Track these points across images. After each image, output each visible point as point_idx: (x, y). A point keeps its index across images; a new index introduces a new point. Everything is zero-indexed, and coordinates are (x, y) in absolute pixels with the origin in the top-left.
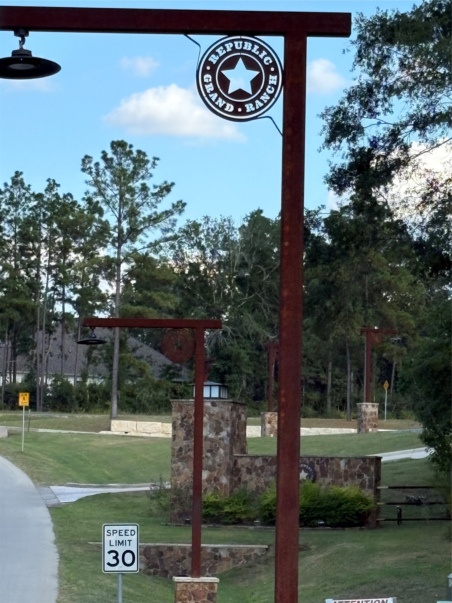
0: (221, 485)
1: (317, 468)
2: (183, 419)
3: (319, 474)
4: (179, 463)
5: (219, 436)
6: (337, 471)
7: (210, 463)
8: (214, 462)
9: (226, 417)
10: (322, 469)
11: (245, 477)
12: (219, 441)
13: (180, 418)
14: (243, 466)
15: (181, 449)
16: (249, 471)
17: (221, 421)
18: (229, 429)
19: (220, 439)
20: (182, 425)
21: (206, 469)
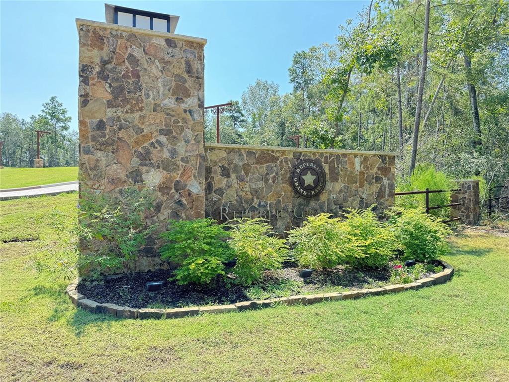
0: (189, 195)
1: (326, 168)
2: (104, 63)
4: (99, 154)
5: (183, 106)
6: (351, 172)
7: (166, 155)
8: (174, 153)
9: (195, 70)
10: (332, 169)
11: (219, 181)
12: (184, 115)
13: (97, 60)
14: (215, 163)
15: (101, 125)
16: (226, 173)
17: (186, 76)
19: (185, 111)
20: (103, 76)
21: (158, 167)
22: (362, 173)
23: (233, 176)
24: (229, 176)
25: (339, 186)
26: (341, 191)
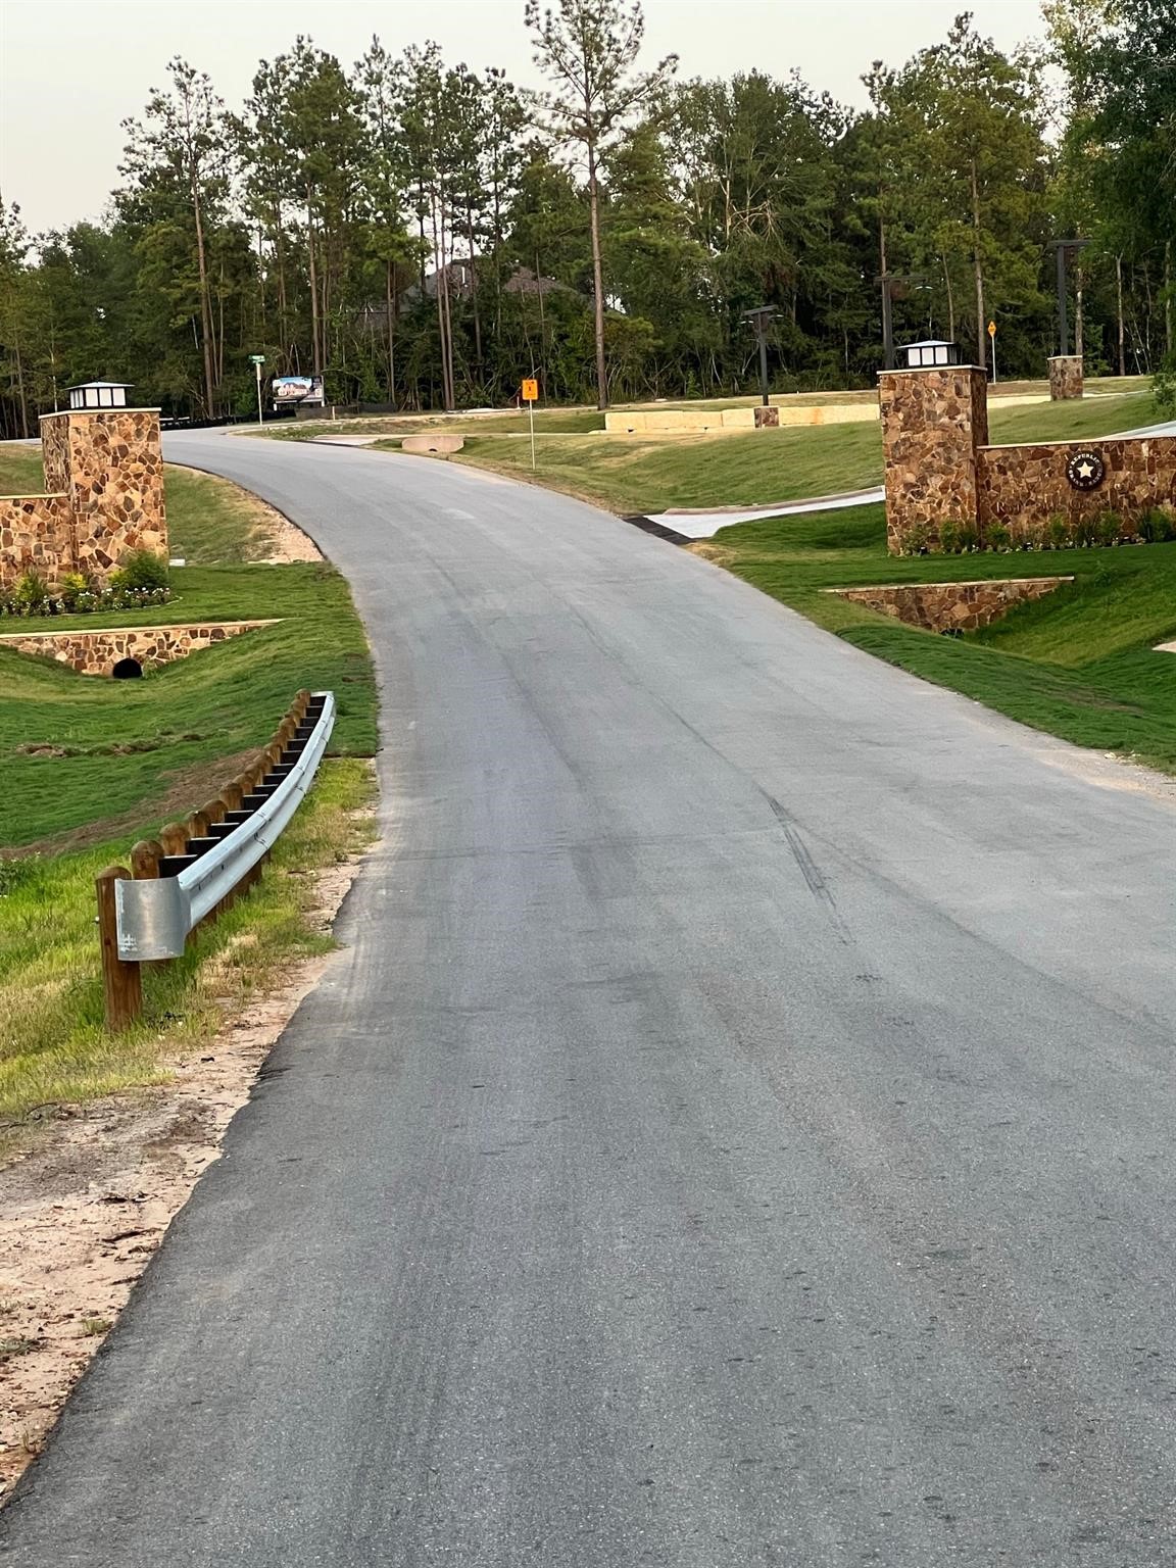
0: (962, 494)
1: (1107, 457)
2: (897, 400)
3: (1110, 467)
5: (954, 421)
6: (1138, 459)
7: (943, 462)
8: (949, 460)
10: (1114, 458)
11: (996, 478)
12: (955, 429)
13: (892, 398)
14: (992, 463)
16: (1002, 470)
17: (956, 397)
18: (969, 409)
19: (956, 425)
20: (896, 409)
21: (939, 473)
22: (1151, 459)
23: (1009, 473)
24: (1005, 474)
25: (1123, 474)
26: (1126, 480)
